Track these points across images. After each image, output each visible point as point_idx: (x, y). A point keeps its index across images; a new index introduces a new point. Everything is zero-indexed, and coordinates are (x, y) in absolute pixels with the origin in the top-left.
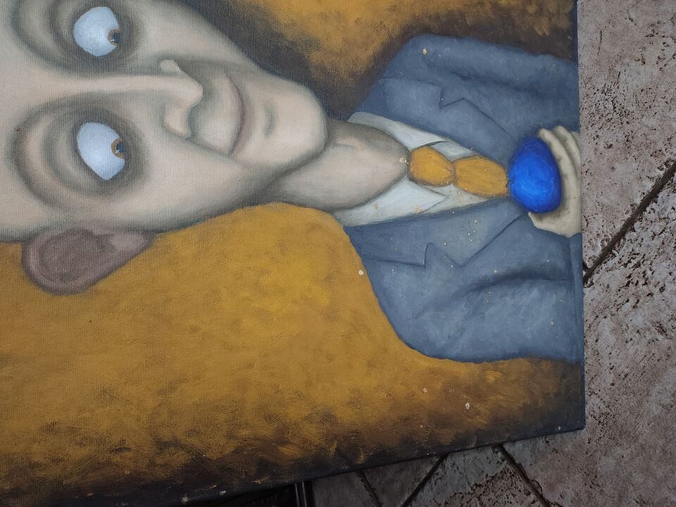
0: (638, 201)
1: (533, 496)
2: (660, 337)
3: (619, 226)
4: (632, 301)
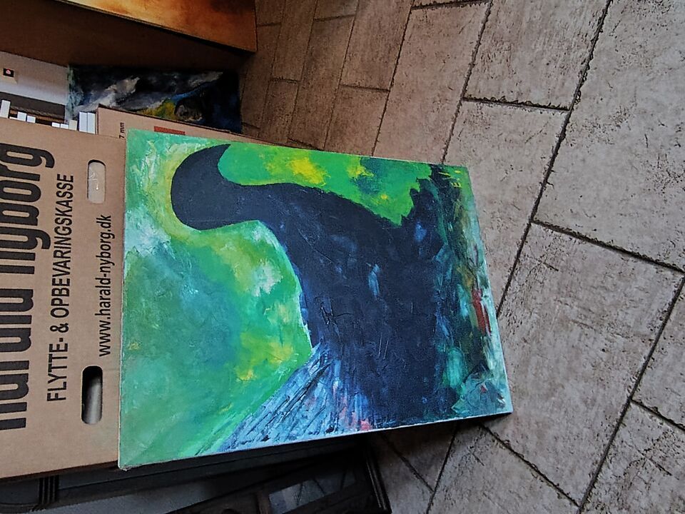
0: (504, 287)
1: (496, 441)
2: (525, 344)
3: (500, 299)
4: (512, 332)
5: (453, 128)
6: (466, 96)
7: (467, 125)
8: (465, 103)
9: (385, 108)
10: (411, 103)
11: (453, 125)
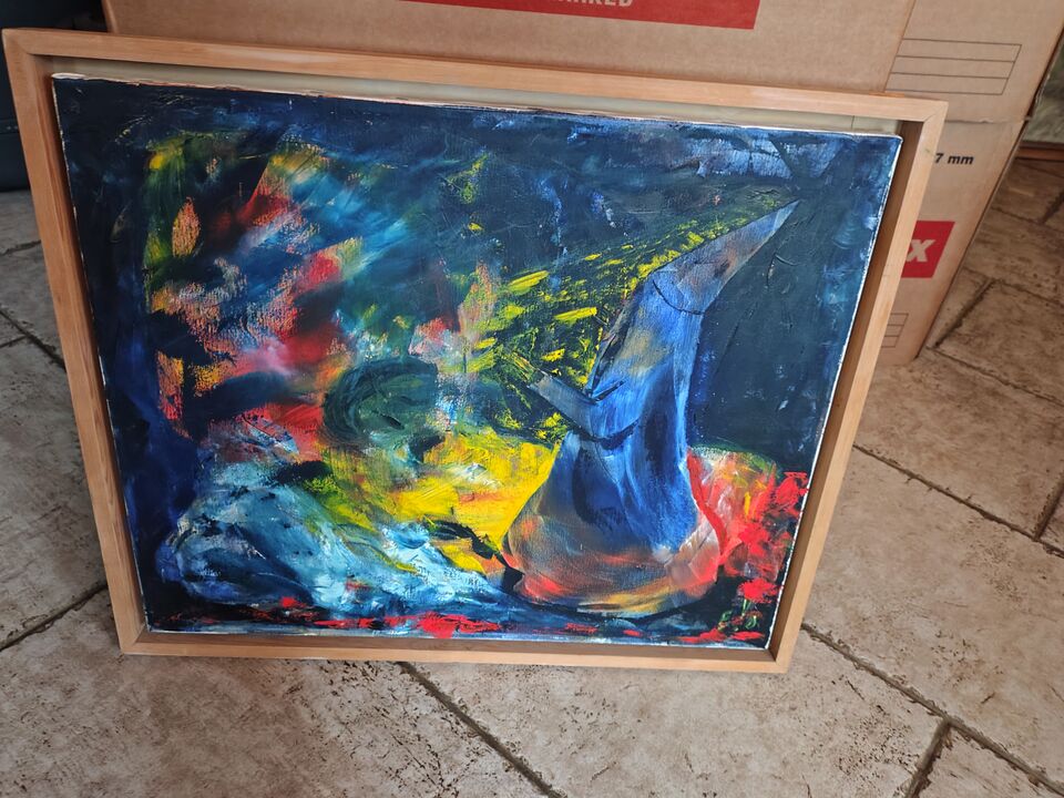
5: (874, 673)
6: (954, 733)
7: (867, 713)
8: (933, 725)
9: (992, 518)
10: (984, 586)
11: (882, 677)
